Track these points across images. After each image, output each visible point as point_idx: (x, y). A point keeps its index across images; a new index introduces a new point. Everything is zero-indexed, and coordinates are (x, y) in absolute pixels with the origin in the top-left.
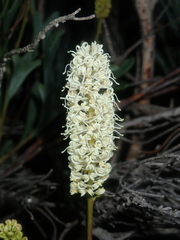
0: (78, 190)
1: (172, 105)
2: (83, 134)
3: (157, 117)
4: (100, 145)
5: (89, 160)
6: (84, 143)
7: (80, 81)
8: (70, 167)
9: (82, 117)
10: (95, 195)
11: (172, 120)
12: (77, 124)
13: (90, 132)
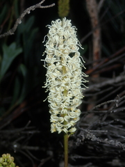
0: (56, 129)
1: (114, 76)
2: (58, 86)
3: (104, 84)
4: (71, 95)
5: (63, 106)
6: (59, 93)
7: (55, 46)
8: (50, 112)
9: (57, 74)
10: (69, 133)
11: (116, 85)
12: (54, 79)
13: (63, 85)
